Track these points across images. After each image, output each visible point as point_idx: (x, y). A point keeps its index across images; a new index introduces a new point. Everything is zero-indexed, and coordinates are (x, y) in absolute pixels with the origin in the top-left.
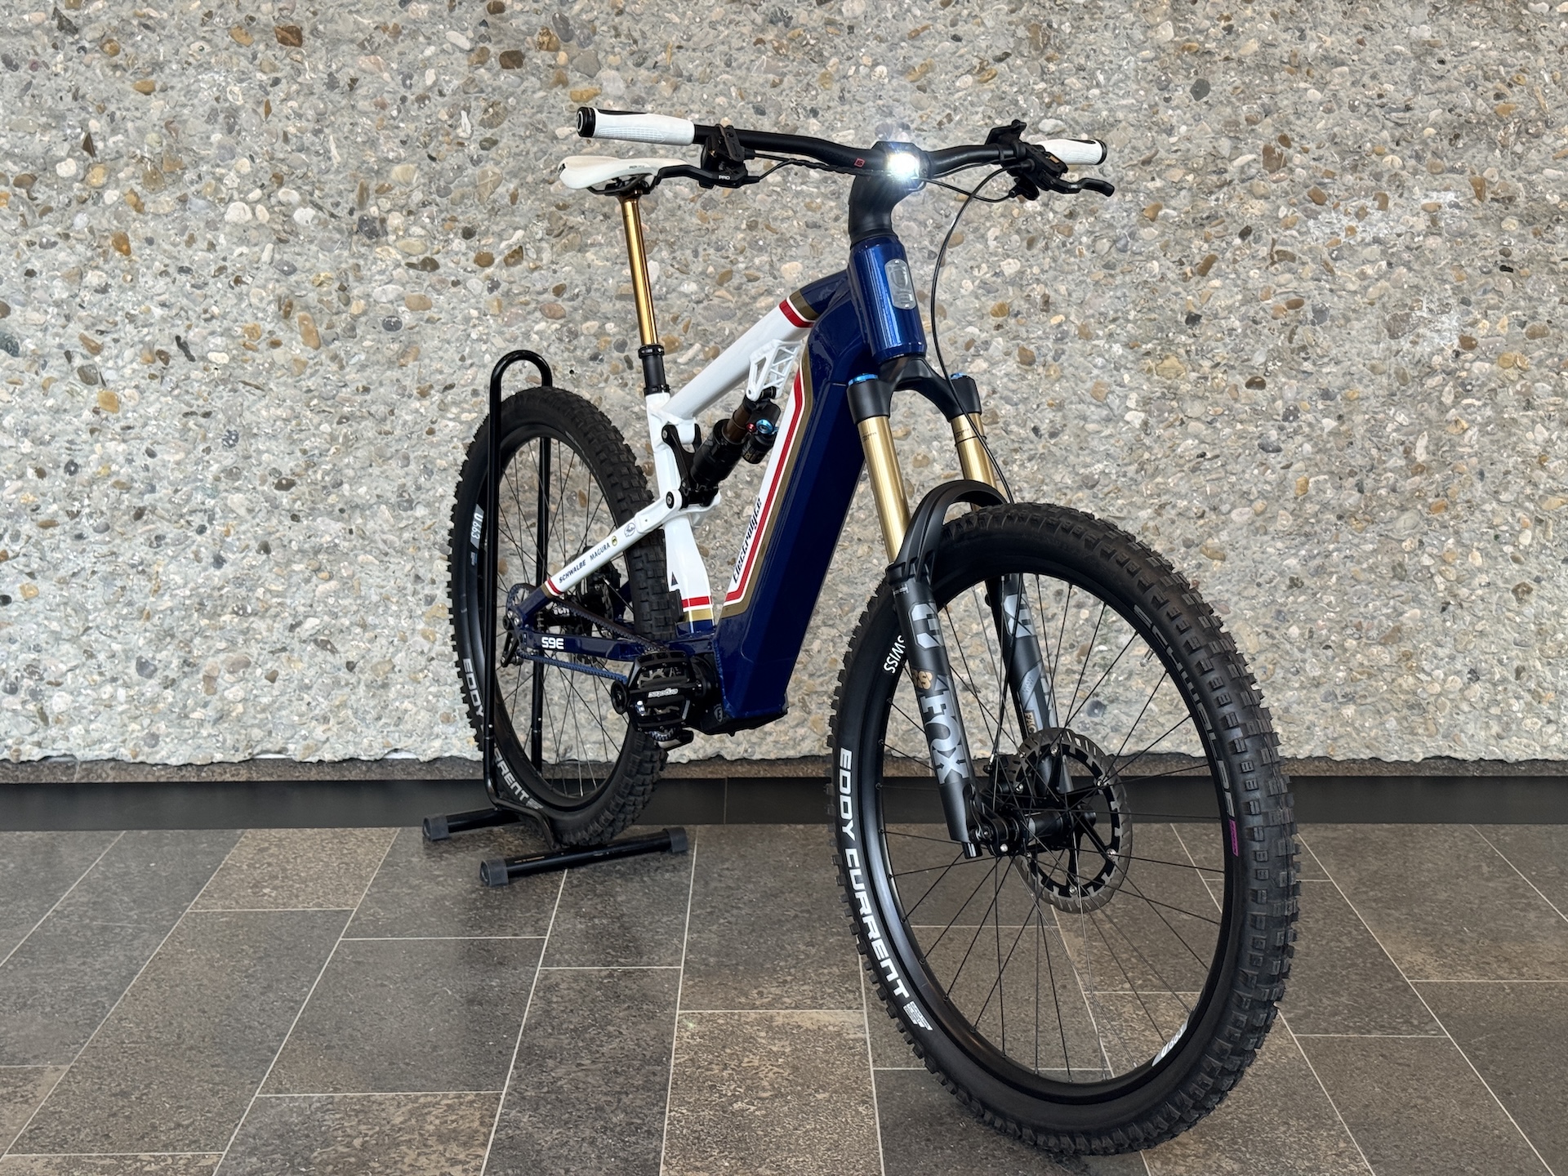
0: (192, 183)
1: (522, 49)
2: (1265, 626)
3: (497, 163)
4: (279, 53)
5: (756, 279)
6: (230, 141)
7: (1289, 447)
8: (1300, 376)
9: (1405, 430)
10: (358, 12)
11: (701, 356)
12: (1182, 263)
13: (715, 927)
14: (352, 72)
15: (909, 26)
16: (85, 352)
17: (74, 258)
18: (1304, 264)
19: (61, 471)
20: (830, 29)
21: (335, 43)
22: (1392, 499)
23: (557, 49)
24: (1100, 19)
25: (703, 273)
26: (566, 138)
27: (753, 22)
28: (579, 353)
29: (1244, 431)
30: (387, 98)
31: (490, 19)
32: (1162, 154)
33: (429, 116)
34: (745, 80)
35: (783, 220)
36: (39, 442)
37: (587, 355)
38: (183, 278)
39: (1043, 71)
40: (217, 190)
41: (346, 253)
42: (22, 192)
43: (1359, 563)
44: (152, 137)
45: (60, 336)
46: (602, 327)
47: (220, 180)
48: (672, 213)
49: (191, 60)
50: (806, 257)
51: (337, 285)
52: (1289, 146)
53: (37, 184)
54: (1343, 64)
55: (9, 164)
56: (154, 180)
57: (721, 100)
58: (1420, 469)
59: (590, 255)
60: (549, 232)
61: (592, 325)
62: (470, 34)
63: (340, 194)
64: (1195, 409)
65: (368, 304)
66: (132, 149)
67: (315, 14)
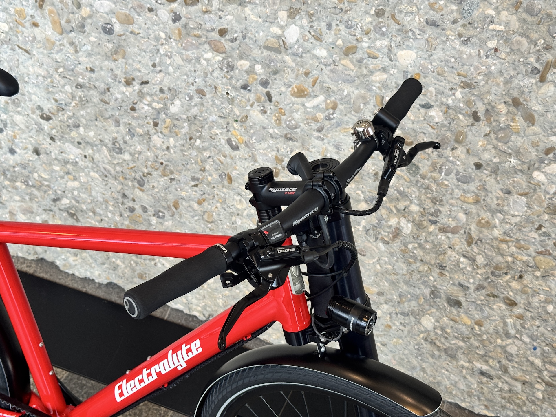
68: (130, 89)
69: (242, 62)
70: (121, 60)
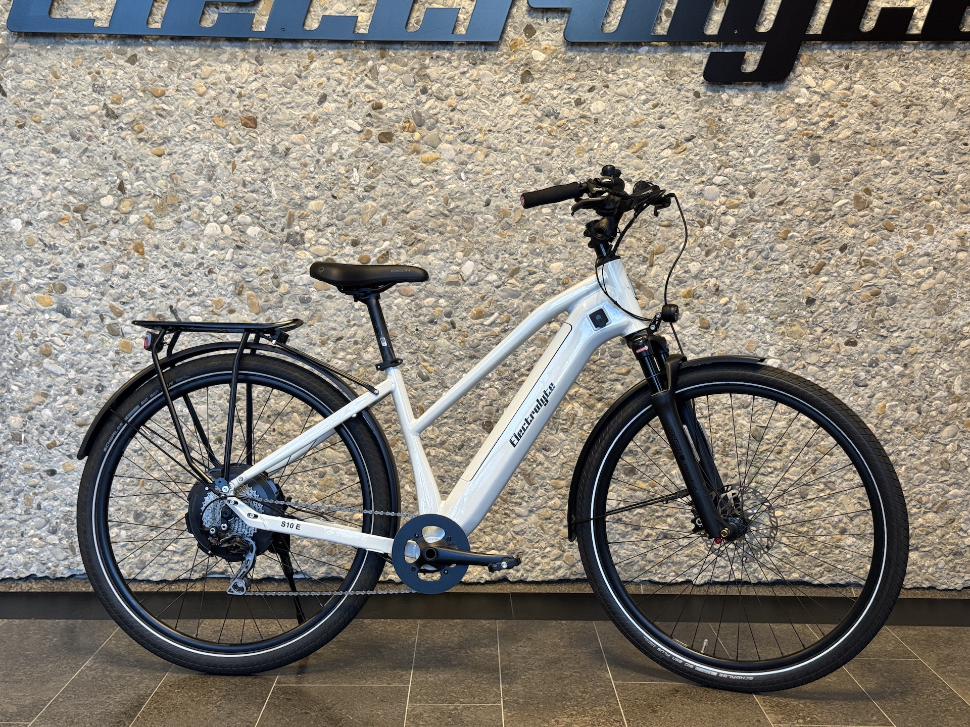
0: (185, 211)
1: (393, 130)
2: (859, 498)
3: (375, 200)
4: (242, 133)
5: (535, 273)
6: (209, 186)
7: (873, 382)
8: (879, 339)
9: (947, 374)
10: (292, 107)
11: (499, 321)
12: (803, 267)
13: (519, 681)
14: (287, 144)
15: (631, 119)
16: (112, 315)
17: (109, 257)
18: (881, 268)
19: (93, 390)
20: (582, 120)
21: (277, 127)
22: (939, 417)
23: (414, 131)
24: (751, 116)
25: (501, 269)
26: (418, 185)
27: (535, 116)
28: (422, 318)
29: (844, 372)
30: (308, 160)
31: (373, 113)
32: (790, 198)
33: (333, 171)
34: (529, 151)
35: (552, 236)
36: (80, 371)
37: (426, 319)
38: (177, 269)
39: (715, 147)
40: (200, 216)
41: (278, 255)
42: (78, 216)
43: (919, 459)
44: (161, 182)
45: (97, 305)
46: (437, 302)
47: (202, 209)
48: (482, 231)
49: (188, 136)
50: (566, 260)
51: (272, 274)
52: (871, 195)
53: (88, 211)
54: (904, 145)
55: (71, 198)
56: (161, 211)
57: (514, 162)
58: (958, 400)
59: (431, 257)
60: (405, 243)
61: (431, 300)
62: (361, 121)
63: (276, 218)
64: (813, 358)
65: (291, 286)
66: (148, 190)
67: (265, 109)
68: (325, 348)
69: (428, 300)
70: (316, 324)
